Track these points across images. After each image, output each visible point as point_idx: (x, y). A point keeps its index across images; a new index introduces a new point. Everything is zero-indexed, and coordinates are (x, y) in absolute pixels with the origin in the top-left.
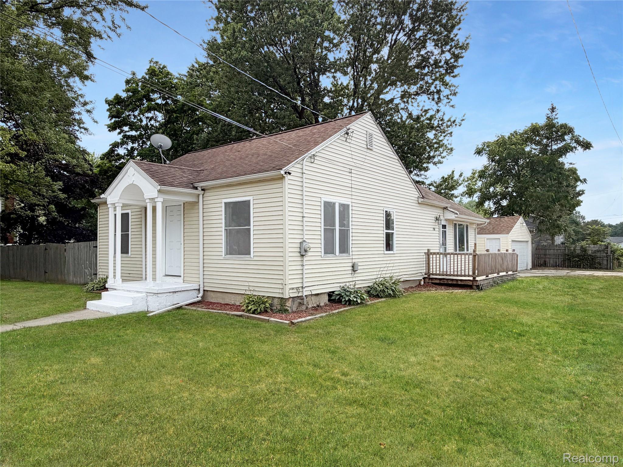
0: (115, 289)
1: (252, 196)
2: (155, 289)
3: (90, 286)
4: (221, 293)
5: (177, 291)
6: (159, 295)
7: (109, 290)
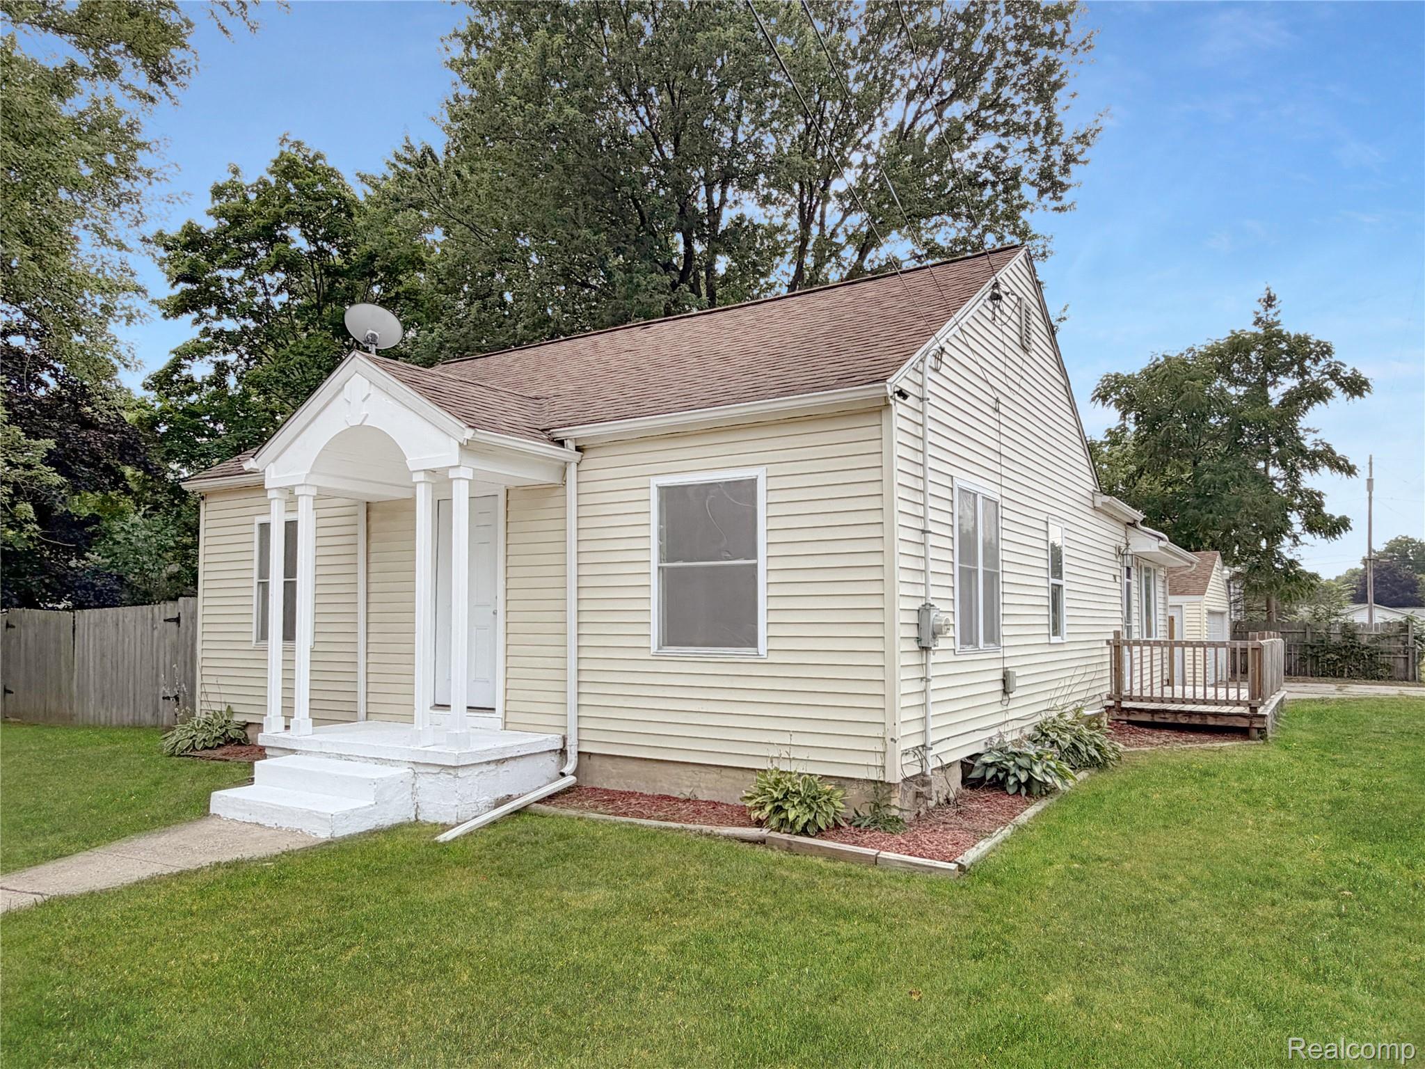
0: (293, 751)
1: (764, 467)
2: (449, 753)
3: (180, 736)
4: (637, 763)
5: (507, 759)
6: (461, 773)
7: (267, 752)
